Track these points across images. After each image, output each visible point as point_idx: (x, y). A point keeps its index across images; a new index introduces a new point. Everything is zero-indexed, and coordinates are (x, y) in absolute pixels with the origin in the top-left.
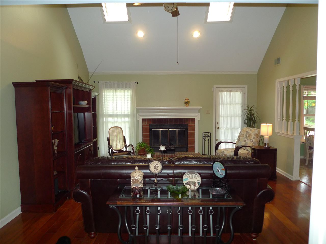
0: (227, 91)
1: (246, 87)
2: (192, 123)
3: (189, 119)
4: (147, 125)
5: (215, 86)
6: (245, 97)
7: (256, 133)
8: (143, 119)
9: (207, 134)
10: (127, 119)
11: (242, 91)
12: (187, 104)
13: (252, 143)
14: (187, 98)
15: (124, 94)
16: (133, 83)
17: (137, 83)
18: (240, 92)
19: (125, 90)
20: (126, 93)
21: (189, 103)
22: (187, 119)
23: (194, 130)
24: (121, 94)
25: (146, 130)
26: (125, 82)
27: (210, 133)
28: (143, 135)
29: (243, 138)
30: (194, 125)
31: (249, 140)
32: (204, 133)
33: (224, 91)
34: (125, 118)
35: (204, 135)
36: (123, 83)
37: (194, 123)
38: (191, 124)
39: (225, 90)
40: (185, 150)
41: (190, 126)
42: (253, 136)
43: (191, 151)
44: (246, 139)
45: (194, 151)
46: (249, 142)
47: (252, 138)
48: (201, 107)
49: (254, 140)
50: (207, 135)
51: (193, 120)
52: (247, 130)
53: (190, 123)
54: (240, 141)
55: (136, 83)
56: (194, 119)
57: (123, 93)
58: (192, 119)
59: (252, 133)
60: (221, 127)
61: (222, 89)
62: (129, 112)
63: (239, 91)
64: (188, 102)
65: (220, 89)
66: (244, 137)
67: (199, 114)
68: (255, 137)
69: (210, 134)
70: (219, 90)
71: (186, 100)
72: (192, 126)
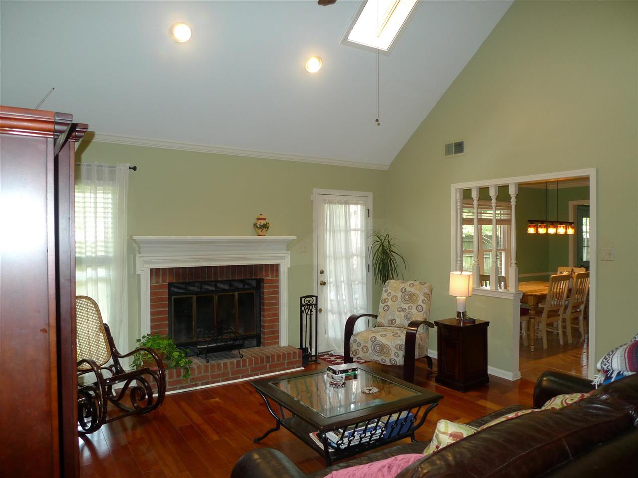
0: (340, 203)
1: (371, 195)
2: (273, 276)
3: (267, 266)
4: (161, 287)
5: (315, 191)
6: (369, 216)
7: (426, 291)
8: (151, 270)
9: (310, 299)
10: (102, 272)
11: (364, 204)
12: (264, 230)
13: (423, 312)
14: (261, 214)
15: (96, 198)
16: (123, 169)
17: (134, 169)
18: (360, 206)
19: (98, 188)
20: (100, 195)
21: (268, 228)
22: (261, 266)
23: (277, 292)
24: (85, 197)
25: (159, 300)
26: (96, 163)
27: (316, 297)
28: (152, 314)
29: (396, 303)
30: (277, 281)
31: (414, 308)
32: (303, 297)
33: (336, 203)
34: (96, 270)
35: (303, 303)
36: (90, 166)
37: (277, 276)
38: (270, 278)
39: (336, 201)
40: (254, 341)
41: (268, 282)
42: (422, 298)
43: (269, 344)
44: (403, 306)
45: (277, 343)
46: (414, 311)
47: (420, 303)
48: (295, 237)
49: (424, 306)
50: (309, 302)
51: (275, 268)
52: (403, 286)
53: (268, 276)
54: (390, 309)
55: (130, 168)
56: (277, 266)
57: (93, 195)
58: (272, 266)
59: (418, 293)
60: (329, 281)
61: (331, 198)
62: (111, 250)
64: (266, 224)
65: (326, 197)
66: (399, 300)
67: (289, 252)
68: (425, 299)
69: (314, 298)
70: (325, 200)
71: (257, 219)
72: (272, 281)
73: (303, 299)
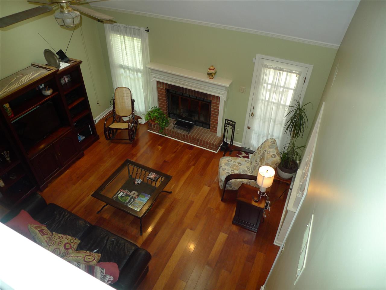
2: (217, 101)
3: (213, 96)
4: (162, 89)
5: (258, 56)
6: (304, 83)
8: (157, 81)
9: (231, 122)
10: (140, 75)
12: (211, 76)
17: (148, 31)
18: (296, 75)
22: (210, 95)
23: (218, 110)
25: (162, 94)
35: (226, 122)
38: (215, 101)
41: (214, 103)
45: (216, 133)
53: (214, 100)
55: (146, 30)
56: (219, 98)
58: (217, 97)
60: (257, 114)
63: (296, 73)
69: (234, 123)
71: (209, 69)
72: (216, 103)
73: (227, 121)
